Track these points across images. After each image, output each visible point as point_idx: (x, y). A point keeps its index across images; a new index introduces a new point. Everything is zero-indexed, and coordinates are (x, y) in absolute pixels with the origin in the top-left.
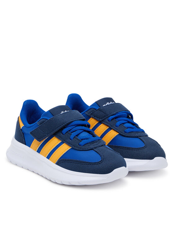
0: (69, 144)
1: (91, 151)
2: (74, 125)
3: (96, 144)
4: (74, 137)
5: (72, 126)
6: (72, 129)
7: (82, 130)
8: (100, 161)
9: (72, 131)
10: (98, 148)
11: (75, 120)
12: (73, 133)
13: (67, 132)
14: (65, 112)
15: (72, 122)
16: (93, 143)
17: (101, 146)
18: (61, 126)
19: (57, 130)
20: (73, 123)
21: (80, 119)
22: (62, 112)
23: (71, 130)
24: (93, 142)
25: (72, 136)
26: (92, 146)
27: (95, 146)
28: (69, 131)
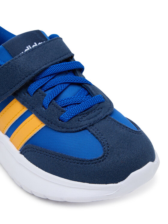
0: (41, 117)
1: (83, 132)
2: (51, 75)
3: (93, 114)
4: (51, 102)
5: (47, 76)
6: (46, 83)
7: (67, 83)
8: (100, 156)
9: (46, 87)
10: (96, 125)
11: (52, 65)
12: (47, 93)
13: (37, 91)
14: (33, 46)
15: (46, 69)
16: (88, 114)
17: (104, 118)
18: (24, 79)
19: (18, 87)
20: (48, 72)
21: (62, 58)
22: (28, 48)
23: (44, 85)
24: (87, 111)
25: (46, 101)
26: (85, 122)
27: (92, 120)
28: (41, 87)
